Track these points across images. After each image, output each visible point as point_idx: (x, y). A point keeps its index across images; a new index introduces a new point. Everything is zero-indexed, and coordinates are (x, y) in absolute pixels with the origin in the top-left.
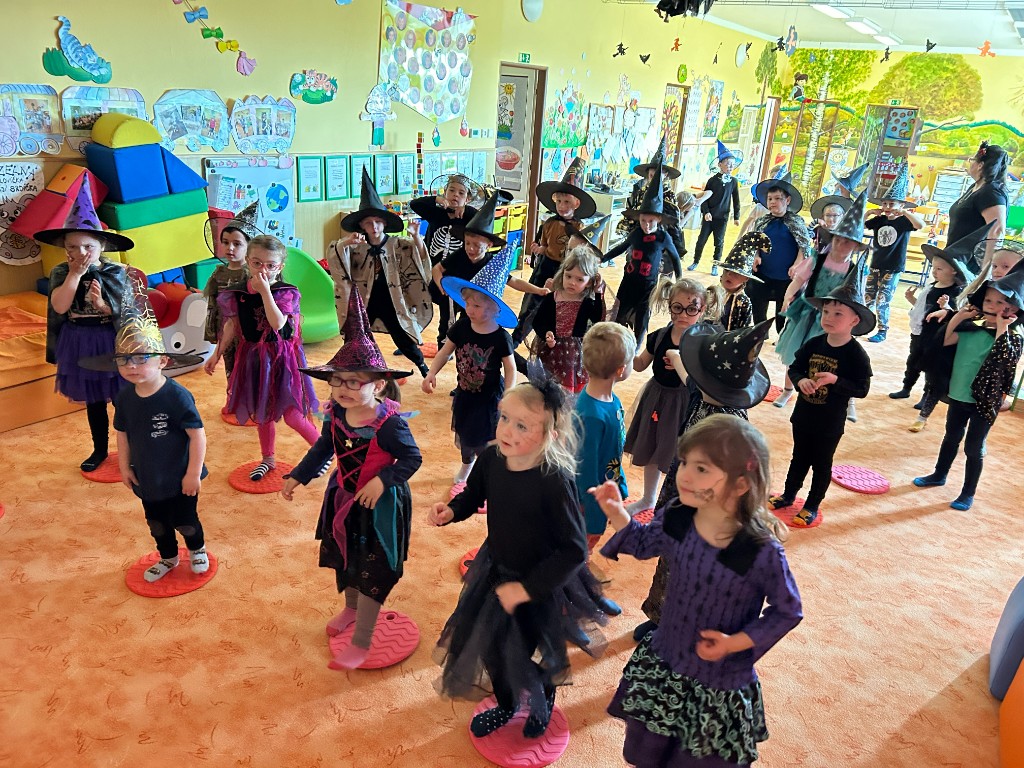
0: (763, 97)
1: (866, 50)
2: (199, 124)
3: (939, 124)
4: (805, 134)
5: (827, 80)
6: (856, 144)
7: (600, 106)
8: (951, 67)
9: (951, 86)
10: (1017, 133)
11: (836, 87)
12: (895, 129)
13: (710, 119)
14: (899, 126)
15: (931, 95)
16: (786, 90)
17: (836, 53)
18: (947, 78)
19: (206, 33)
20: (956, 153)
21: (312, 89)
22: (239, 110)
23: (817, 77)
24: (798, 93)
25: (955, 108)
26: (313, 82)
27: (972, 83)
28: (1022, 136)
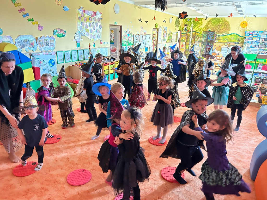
0: (177, 30)
1: (201, 18)
2: (28, 44)
3: (220, 35)
4: (188, 39)
5: (192, 26)
6: (201, 41)
7: (137, 34)
8: (222, 21)
9: (222, 25)
10: (240, 36)
11: (195, 27)
12: (210, 37)
13: (164, 37)
14: (211, 36)
15: (218, 28)
16: (182, 29)
17: (194, 19)
18: (221, 23)
19: (29, 20)
20: (225, 42)
21: (59, 33)
22: (39, 40)
23: (190, 25)
24: (186, 29)
25: (224, 31)
26: (59, 32)
27: (227, 24)
28: (241, 36)
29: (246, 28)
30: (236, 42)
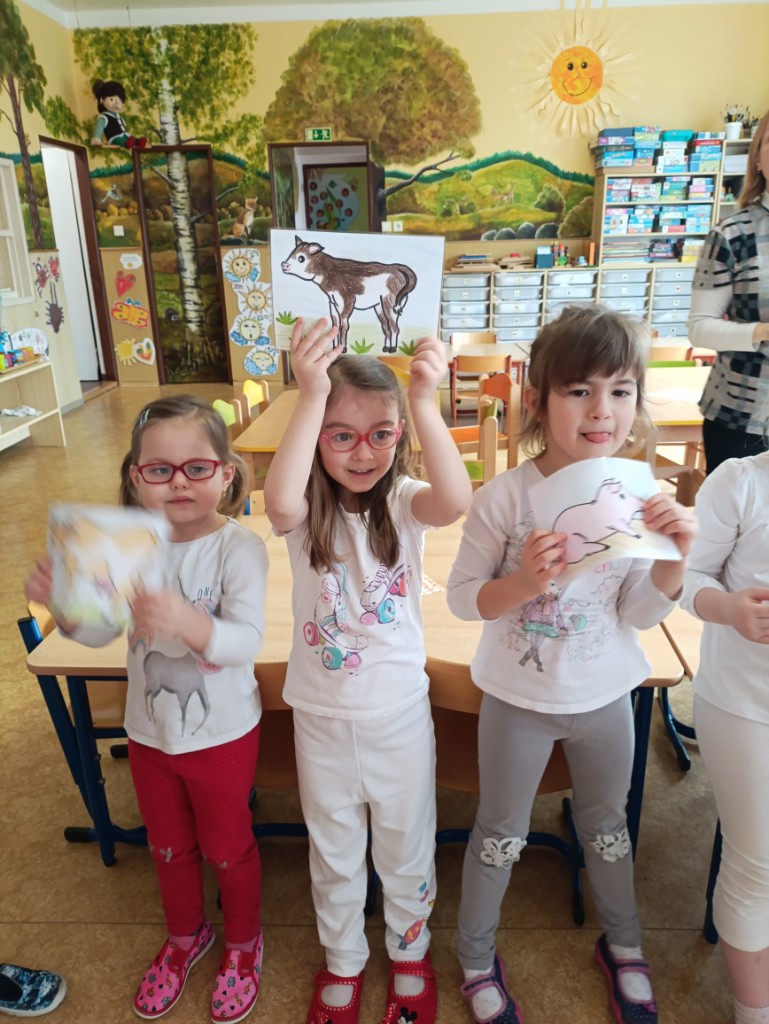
1: (229, 21)
3: (413, 171)
4: (162, 222)
5: (169, 100)
8: (406, 46)
9: (416, 88)
10: (555, 171)
11: (193, 114)
15: (383, 110)
17: (170, 33)
18: (405, 73)
23: (146, 93)
24: (112, 129)
25: (434, 134)
27: (453, 76)
28: (566, 176)
29: (591, 103)
30: (538, 224)
